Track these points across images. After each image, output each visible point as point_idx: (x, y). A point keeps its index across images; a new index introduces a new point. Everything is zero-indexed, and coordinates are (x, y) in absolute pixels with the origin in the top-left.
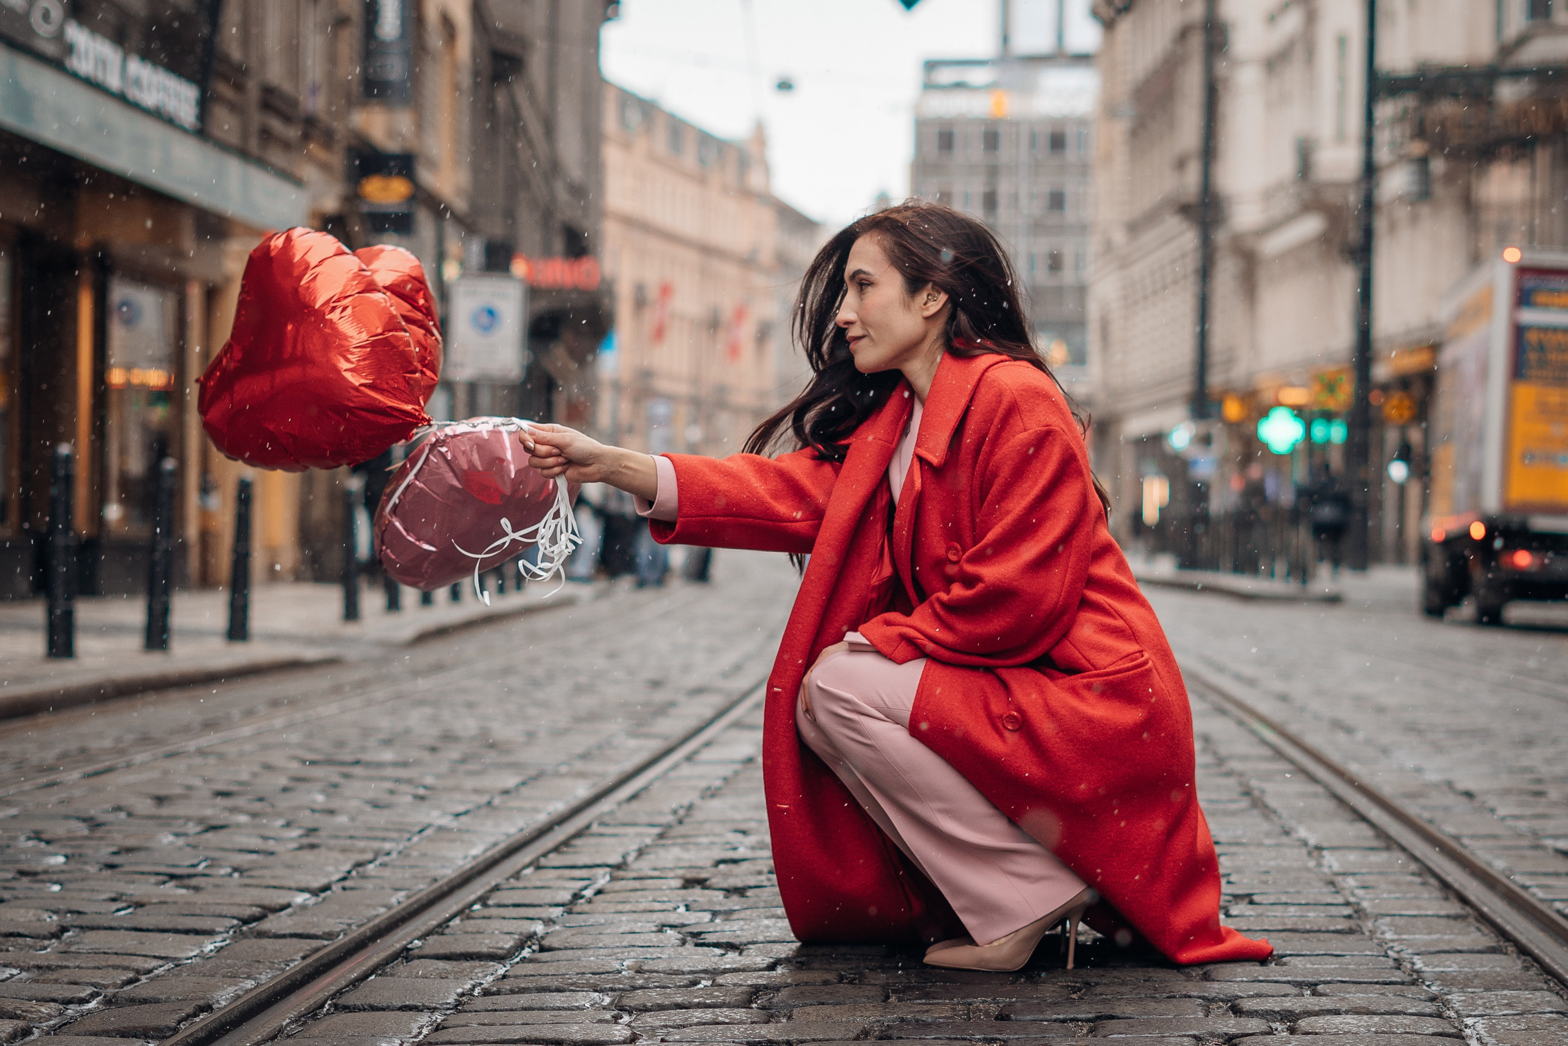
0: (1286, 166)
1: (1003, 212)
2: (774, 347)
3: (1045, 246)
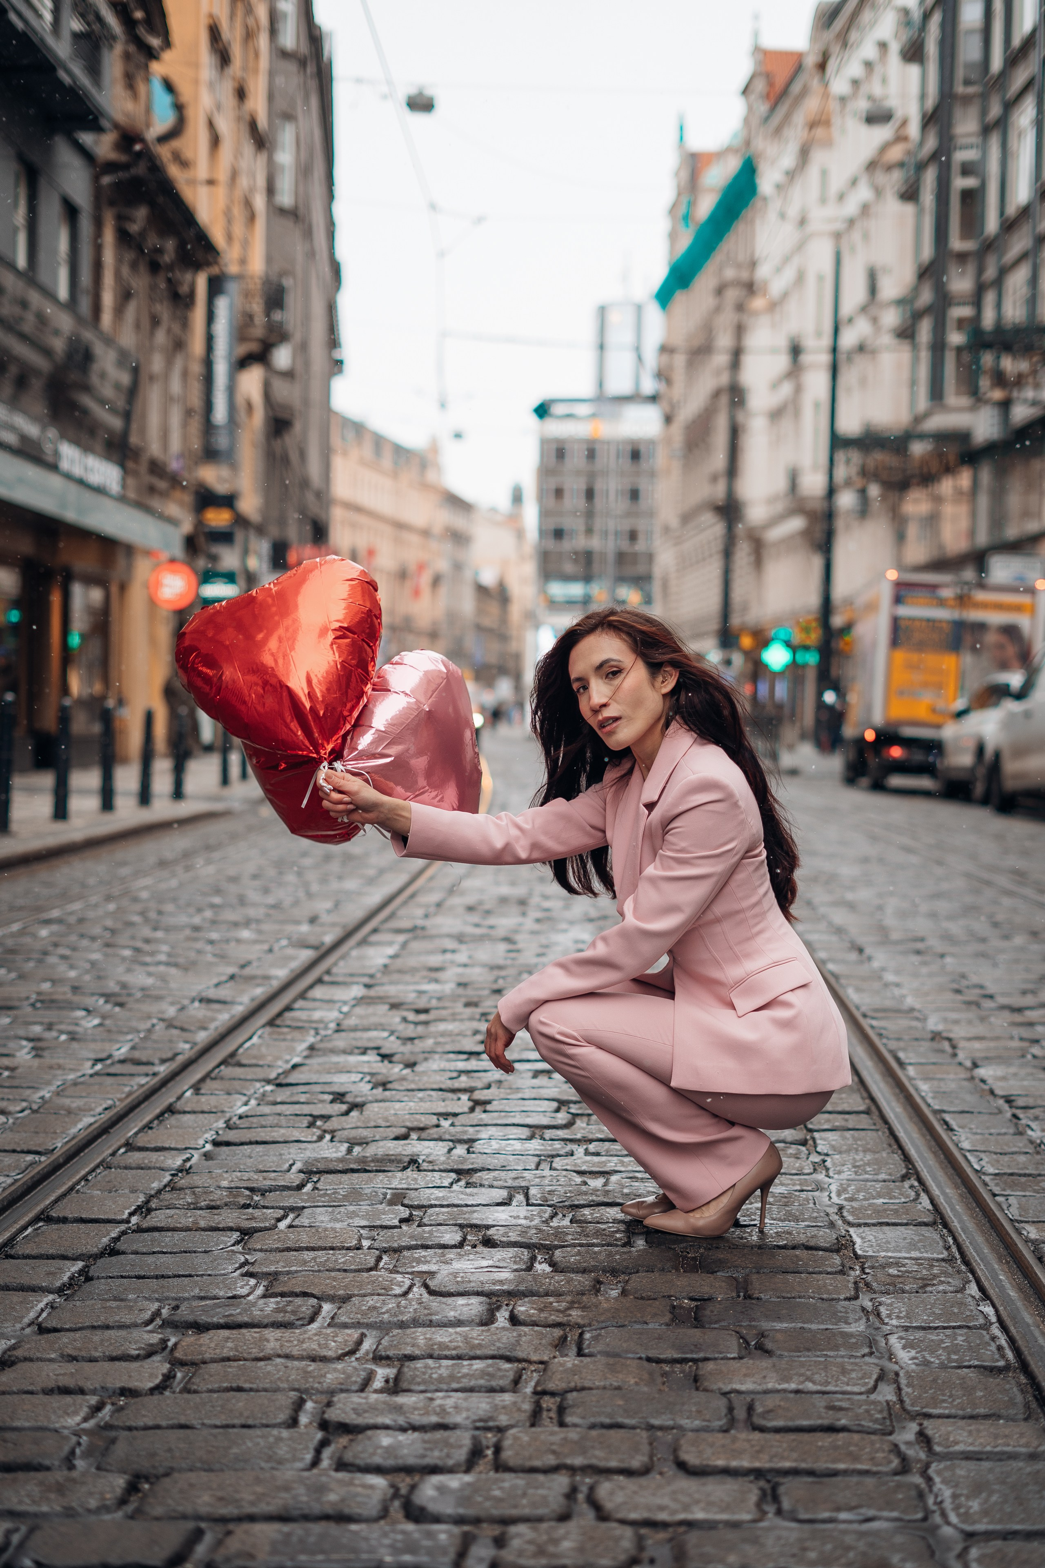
0: (781, 484)
1: (598, 502)
2: (443, 590)
3: (626, 525)
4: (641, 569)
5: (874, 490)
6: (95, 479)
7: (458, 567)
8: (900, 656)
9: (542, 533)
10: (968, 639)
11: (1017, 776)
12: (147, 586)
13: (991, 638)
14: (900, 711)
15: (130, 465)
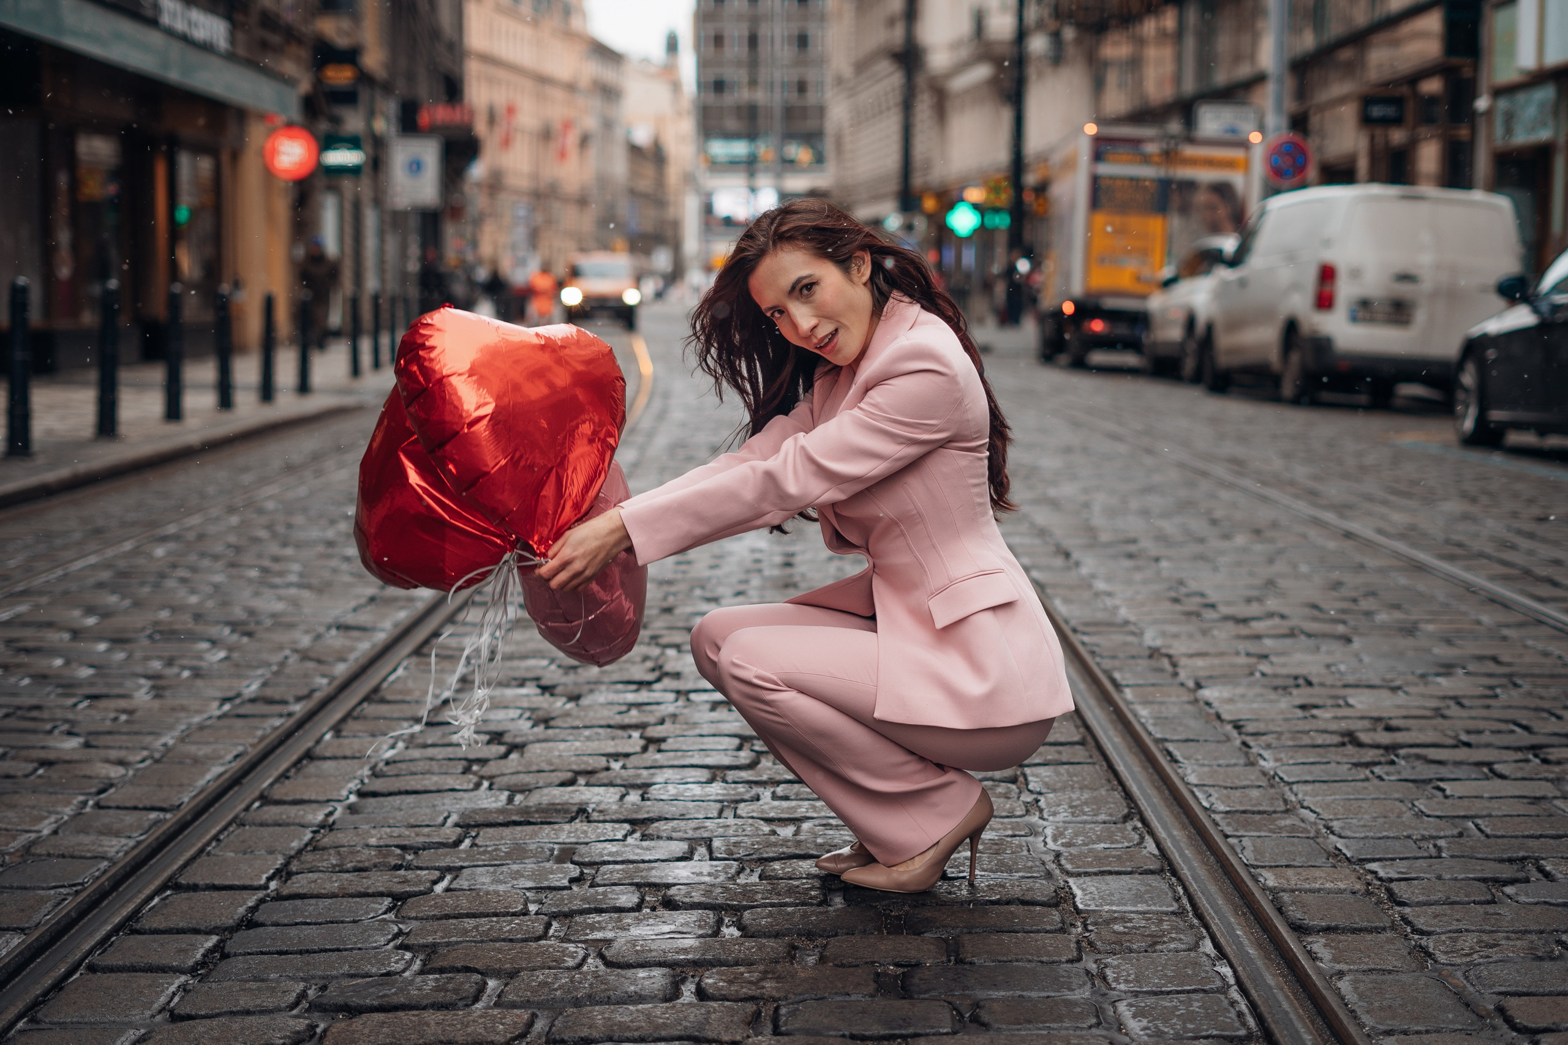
1: (764, 49)
2: (592, 152)
3: (794, 75)
4: (810, 124)
5: (1069, 33)
6: (200, 34)
7: (608, 125)
8: (1100, 218)
9: (701, 85)
10: (1176, 200)
11: (1233, 351)
12: (262, 153)
13: (1201, 198)
14: (1101, 280)
15: (240, 17)
